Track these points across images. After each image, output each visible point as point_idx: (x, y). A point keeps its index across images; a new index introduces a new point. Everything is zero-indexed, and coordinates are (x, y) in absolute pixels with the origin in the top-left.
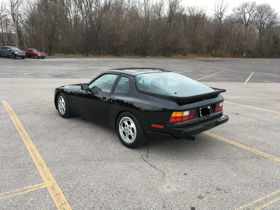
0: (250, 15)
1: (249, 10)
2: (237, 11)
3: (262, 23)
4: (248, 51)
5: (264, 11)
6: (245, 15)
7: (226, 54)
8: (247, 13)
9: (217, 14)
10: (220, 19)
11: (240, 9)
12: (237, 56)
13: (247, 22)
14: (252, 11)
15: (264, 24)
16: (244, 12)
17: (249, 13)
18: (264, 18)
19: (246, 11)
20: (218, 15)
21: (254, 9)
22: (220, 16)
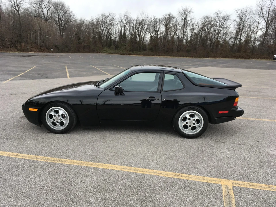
0: (48, 11)
1: (46, 5)
2: (34, 5)
3: (60, 20)
4: (56, 46)
5: (60, 8)
6: (43, 10)
7: (32, 49)
8: (44, 8)
9: (13, 6)
10: (18, 11)
11: (37, 3)
12: (43, 51)
13: (46, 17)
14: (49, 7)
15: (62, 21)
16: (42, 7)
17: (47, 9)
18: (60, 15)
19: (43, 6)
20: (15, 7)
21: (50, 5)
22: (17, 8)
